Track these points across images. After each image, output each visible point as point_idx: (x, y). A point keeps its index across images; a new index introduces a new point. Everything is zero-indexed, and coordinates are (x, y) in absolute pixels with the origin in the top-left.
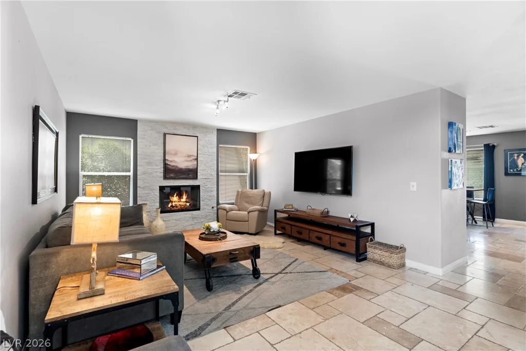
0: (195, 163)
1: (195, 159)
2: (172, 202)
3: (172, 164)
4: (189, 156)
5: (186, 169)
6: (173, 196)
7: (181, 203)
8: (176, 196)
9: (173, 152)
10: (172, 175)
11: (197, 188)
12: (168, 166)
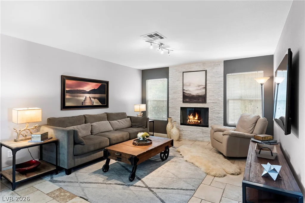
0: (204, 90)
1: (204, 88)
2: (190, 119)
3: (188, 92)
4: (199, 86)
5: (197, 95)
6: (190, 115)
7: (195, 120)
8: (192, 116)
9: (188, 84)
10: (187, 100)
11: (207, 109)
12: (185, 94)
